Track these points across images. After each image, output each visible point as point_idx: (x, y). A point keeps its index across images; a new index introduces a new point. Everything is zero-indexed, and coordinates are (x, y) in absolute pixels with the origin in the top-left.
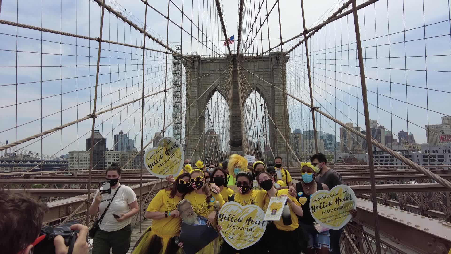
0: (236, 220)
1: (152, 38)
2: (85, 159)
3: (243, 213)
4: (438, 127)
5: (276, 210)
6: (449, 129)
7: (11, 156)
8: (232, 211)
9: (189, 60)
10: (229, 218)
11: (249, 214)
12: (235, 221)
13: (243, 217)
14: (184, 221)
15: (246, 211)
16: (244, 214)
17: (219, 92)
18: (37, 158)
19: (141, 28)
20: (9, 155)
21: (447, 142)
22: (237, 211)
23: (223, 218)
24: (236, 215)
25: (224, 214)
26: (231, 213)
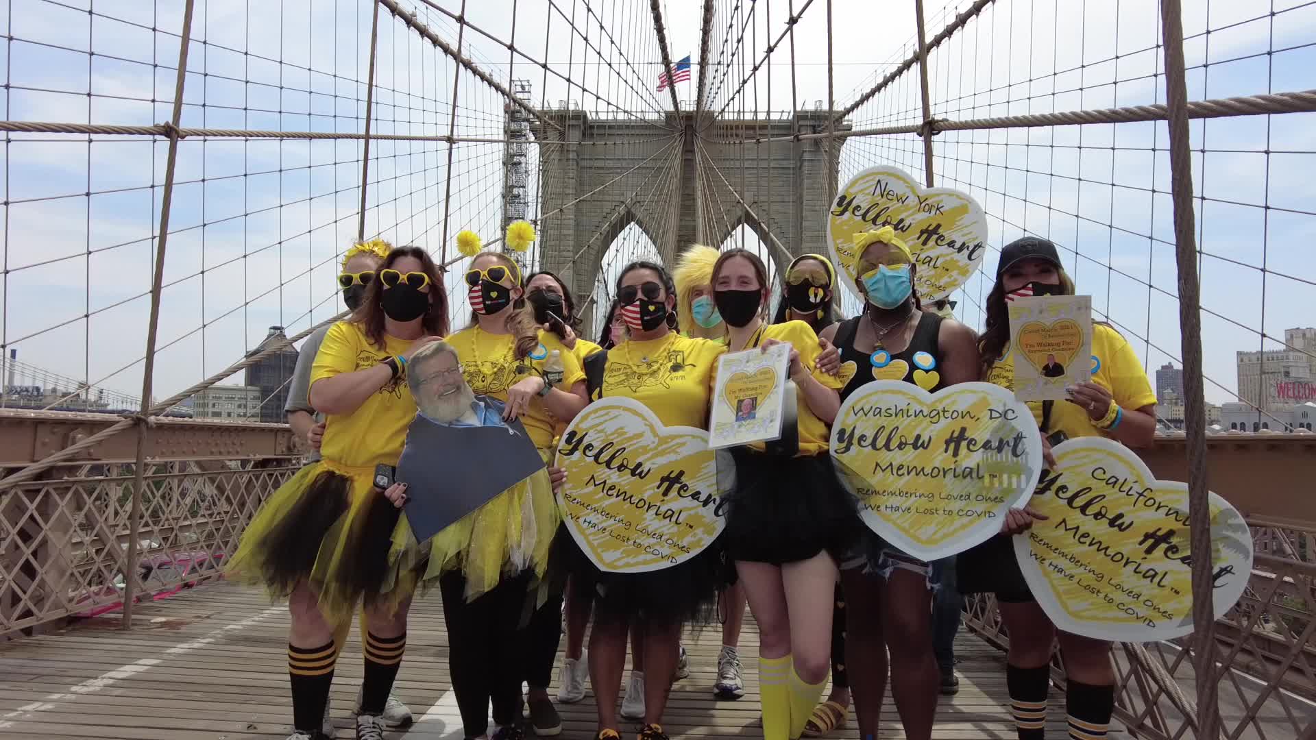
0: (626, 467)
1: (441, 46)
2: (242, 411)
4: (1273, 360)
5: (754, 400)
6: (1304, 365)
7: (25, 393)
8: (619, 432)
9: (552, 123)
10: (601, 451)
12: (621, 468)
13: (654, 463)
14: (423, 411)
17: (640, 224)
18: (102, 402)
19: (411, 13)
20: (19, 390)
21: (1298, 403)
22: (637, 439)
23: (581, 447)
24: (631, 448)
25: (586, 434)
26: (615, 438)
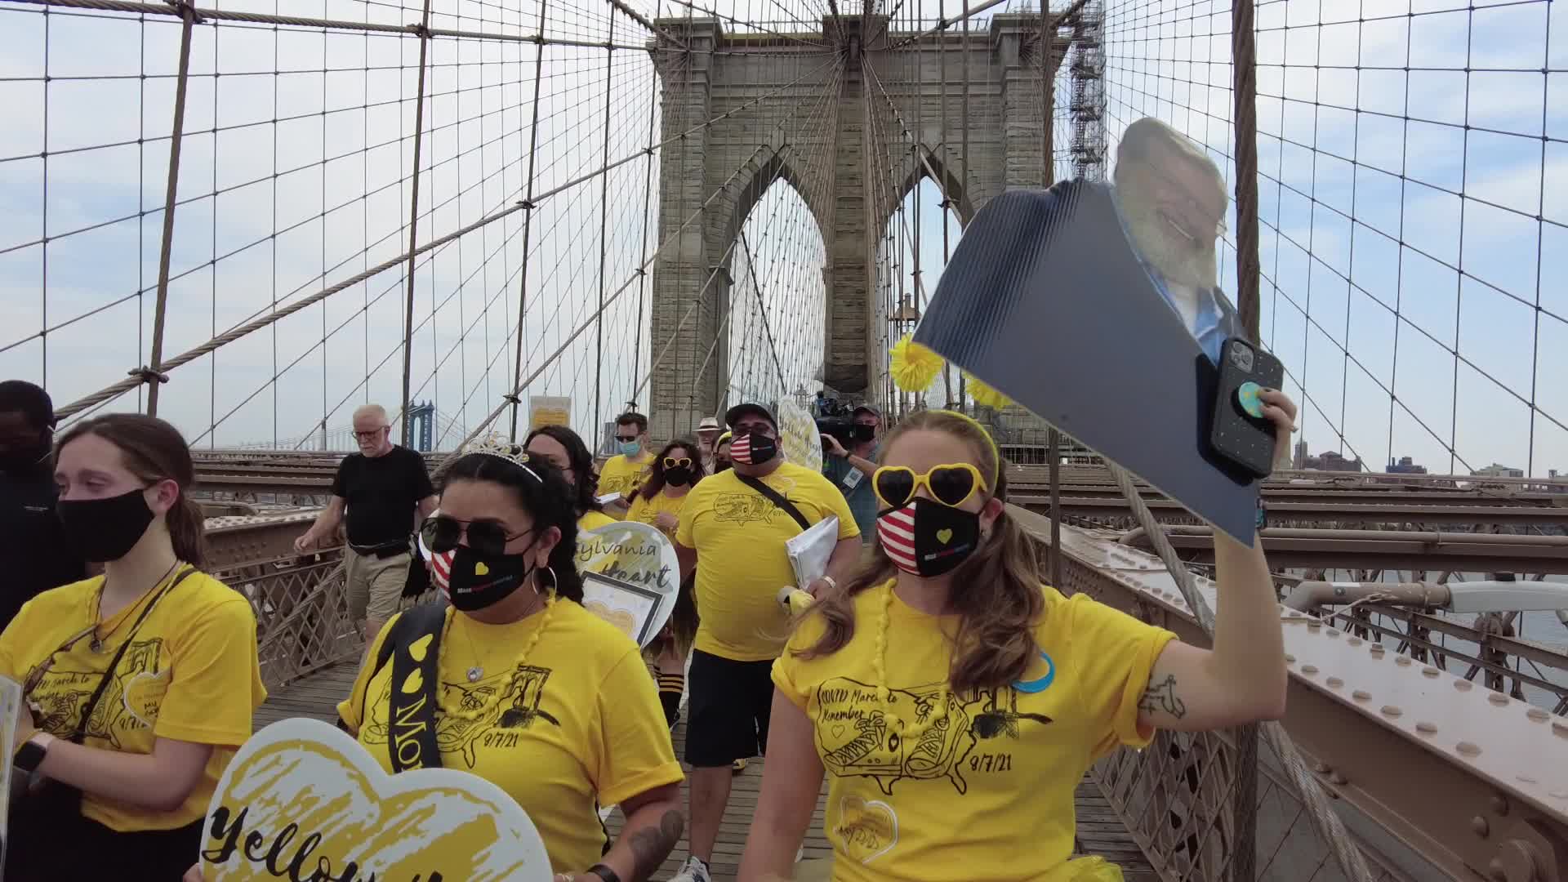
3: (387, 826)
8: (304, 798)
10: (276, 848)
11: (424, 843)
13: (378, 863)
15: (404, 815)
16: (391, 838)
22: (340, 809)
23: (241, 842)
24: (334, 831)
25: (246, 810)
26: (296, 816)
